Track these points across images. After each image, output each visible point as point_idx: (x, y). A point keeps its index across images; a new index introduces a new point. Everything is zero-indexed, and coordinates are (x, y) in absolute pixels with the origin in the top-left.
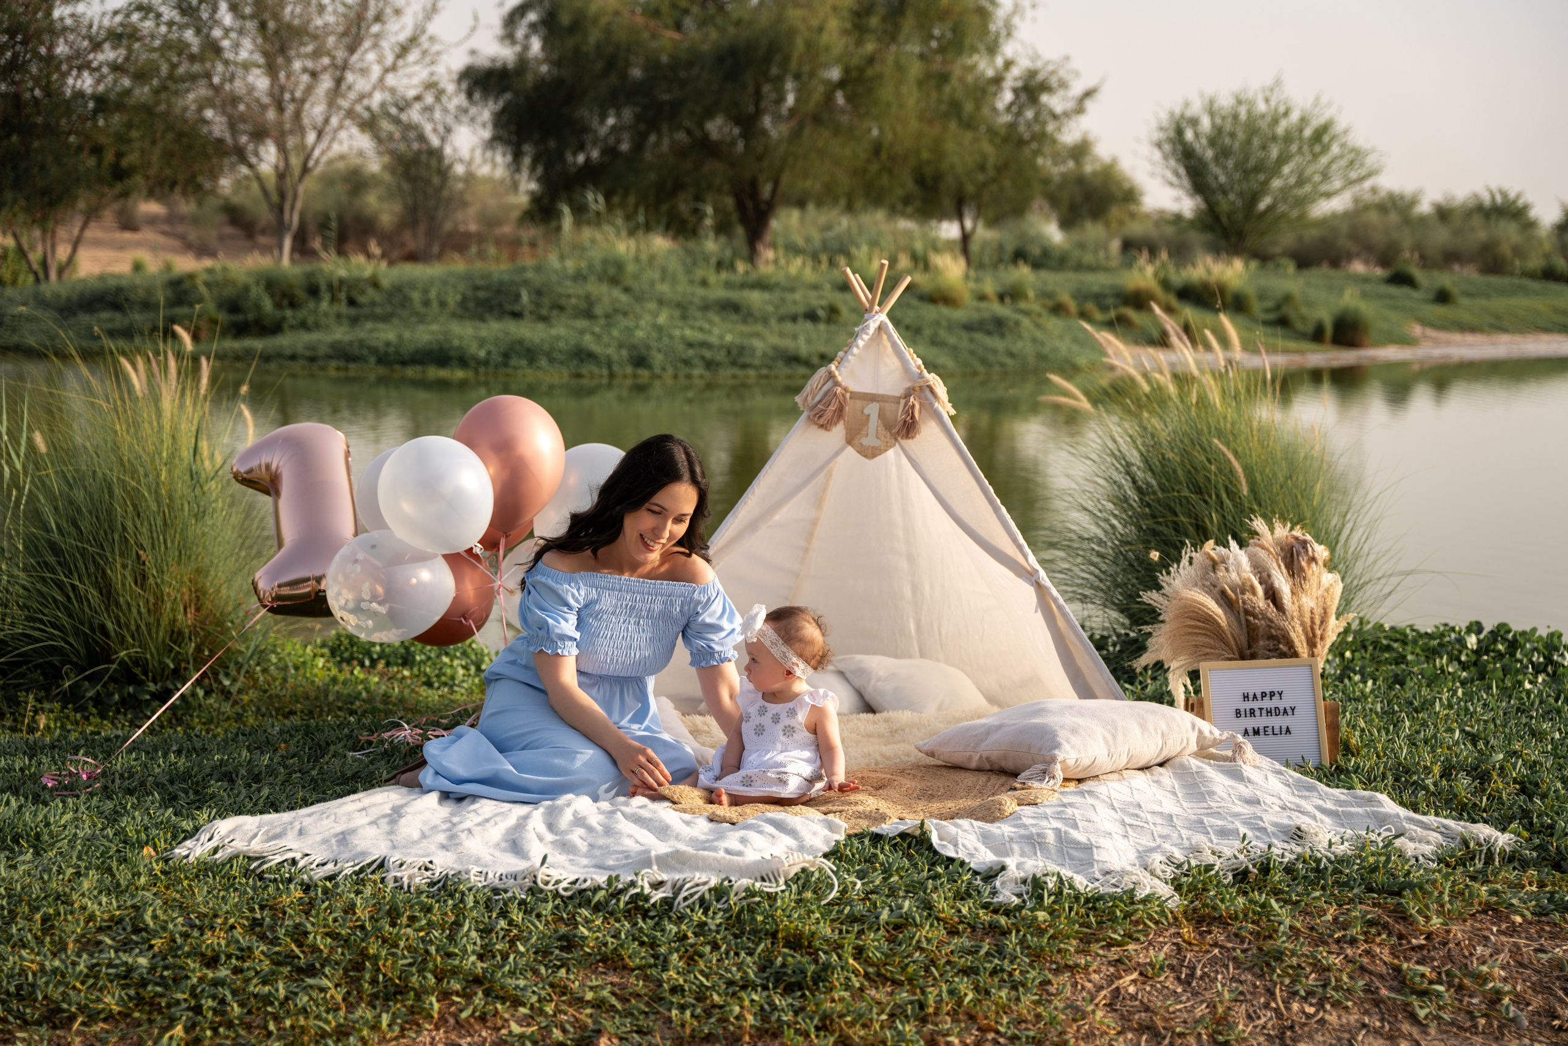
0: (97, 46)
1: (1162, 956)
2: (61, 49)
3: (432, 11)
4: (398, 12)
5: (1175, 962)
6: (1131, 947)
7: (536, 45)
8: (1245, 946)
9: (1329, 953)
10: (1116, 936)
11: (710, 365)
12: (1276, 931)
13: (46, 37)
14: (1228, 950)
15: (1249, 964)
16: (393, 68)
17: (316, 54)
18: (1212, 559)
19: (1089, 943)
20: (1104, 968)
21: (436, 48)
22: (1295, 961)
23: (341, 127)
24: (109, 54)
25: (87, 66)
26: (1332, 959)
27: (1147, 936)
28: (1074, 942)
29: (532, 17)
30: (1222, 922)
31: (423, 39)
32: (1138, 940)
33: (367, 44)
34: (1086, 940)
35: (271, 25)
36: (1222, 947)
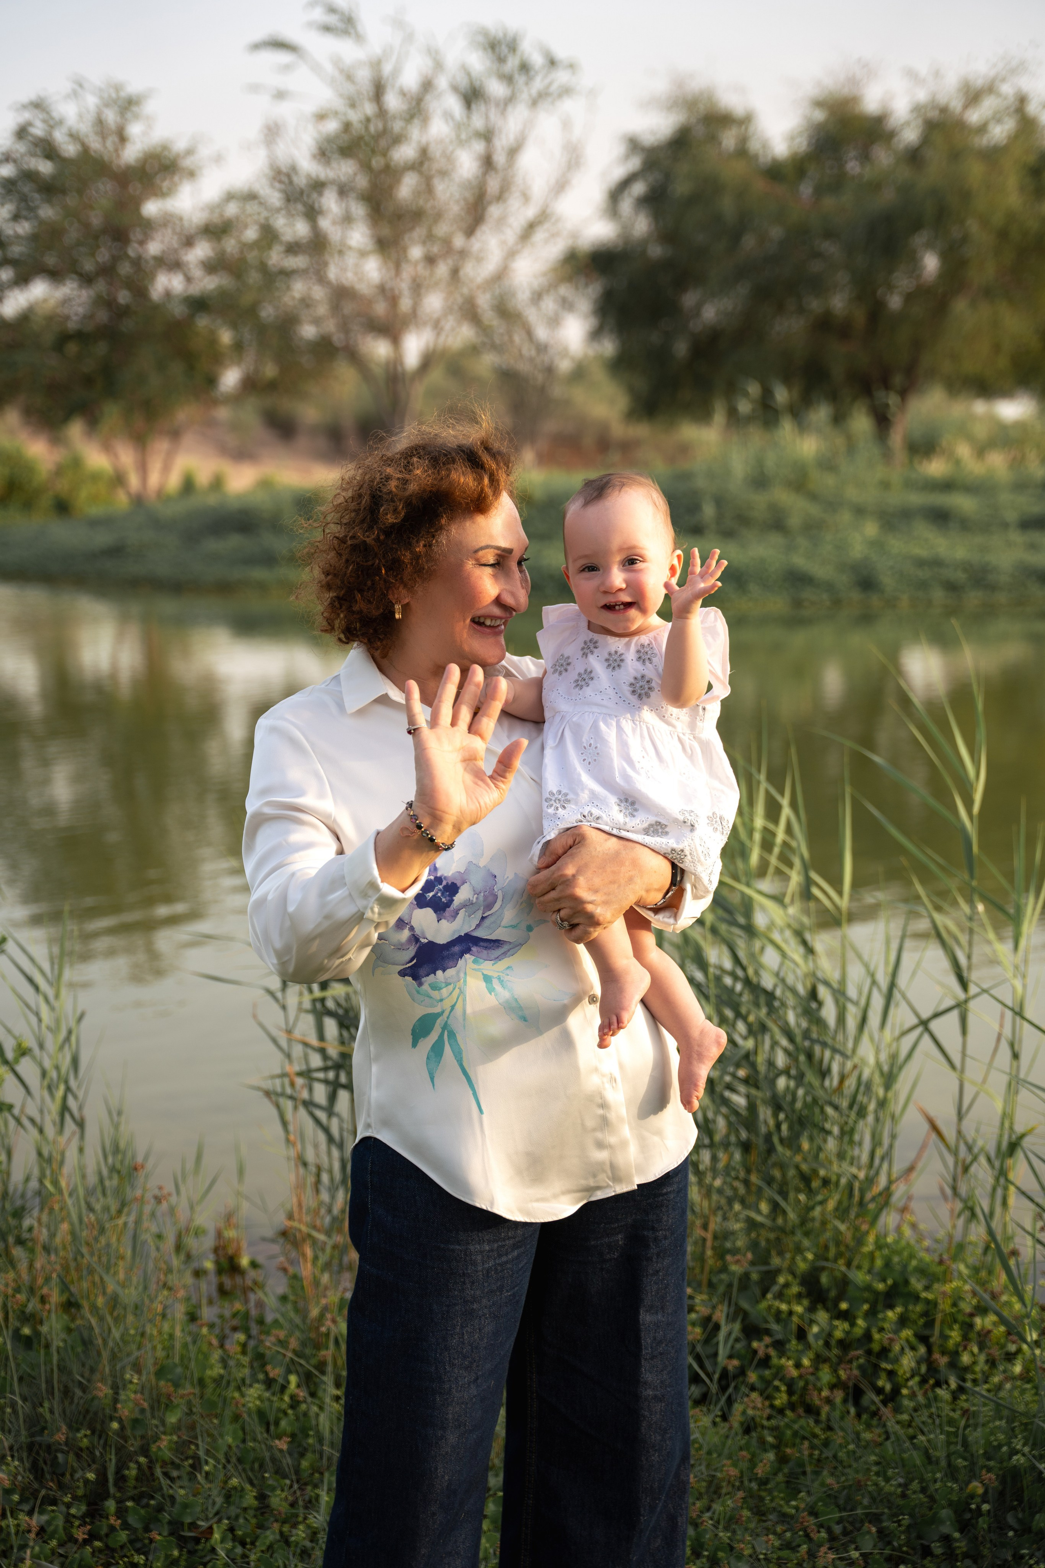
0: (189, 242)
2: (153, 249)
3: (561, 185)
7: (642, 223)
11: (952, 587)
13: (136, 236)
16: (518, 253)
25: (176, 266)
29: (639, 189)
33: (487, 226)
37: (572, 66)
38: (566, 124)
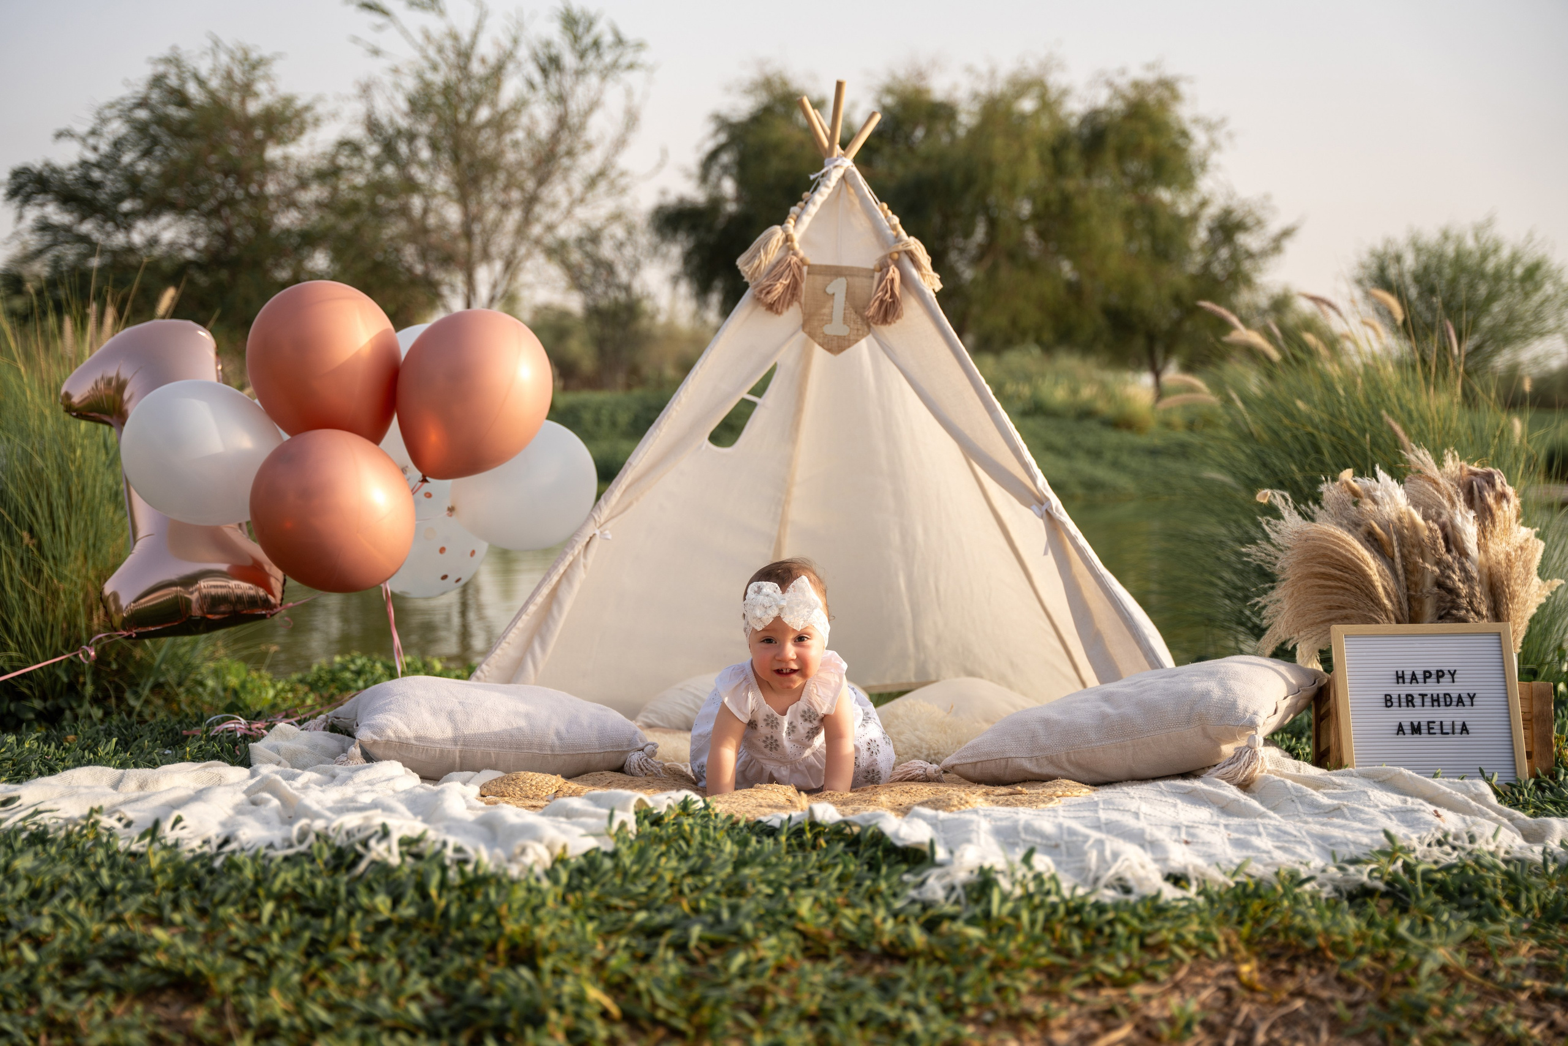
0: (303, 184)
1: (1193, 1006)
2: (271, 188)
3: (620, 143)
4: (589, 147)
5: (1217, 1019)
6: (1139, 990)
7: (728, 187)
8: (1356, 996)
9: (1519, 1016)
10: (1110, 969)
12: (1416, 970)
13: (257, 177)
14: (1322, 1002)
15: (1360, 1027)
16: (582, 200)
17: (506, 188)
18: (1355, 493)
19: (1059, 979)
20: (1078, 1024)
21: (623, 181)
22: (1449, 1026)
23: (529, 255)
24: (315, 193)
25: (293, 204)
26: (1523, 1026)
27: (1172, 972)
28: (1035, 978)
29: (725, 158)
30: (1316, 957)
31: (613, 174)
32: (1152, 980)
33: (557, 177)
34: (1053, 973)
35: (465, 157)
36: (1311, 998)
37: (640, 46)
38: (629, 93)
